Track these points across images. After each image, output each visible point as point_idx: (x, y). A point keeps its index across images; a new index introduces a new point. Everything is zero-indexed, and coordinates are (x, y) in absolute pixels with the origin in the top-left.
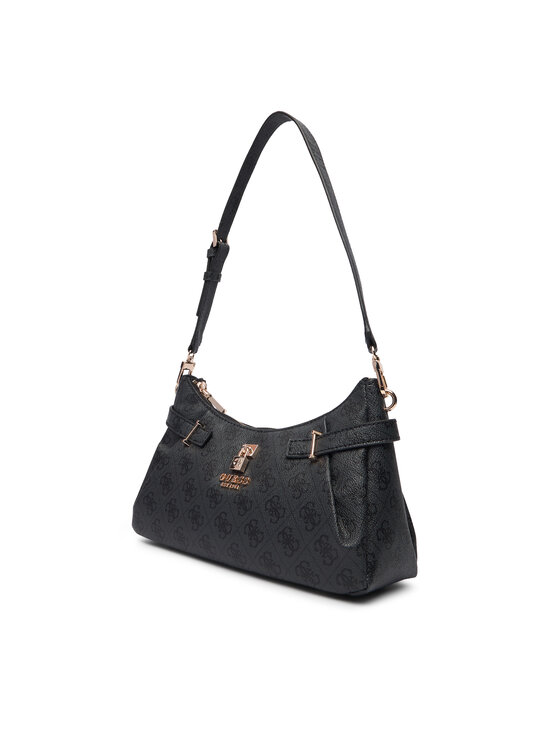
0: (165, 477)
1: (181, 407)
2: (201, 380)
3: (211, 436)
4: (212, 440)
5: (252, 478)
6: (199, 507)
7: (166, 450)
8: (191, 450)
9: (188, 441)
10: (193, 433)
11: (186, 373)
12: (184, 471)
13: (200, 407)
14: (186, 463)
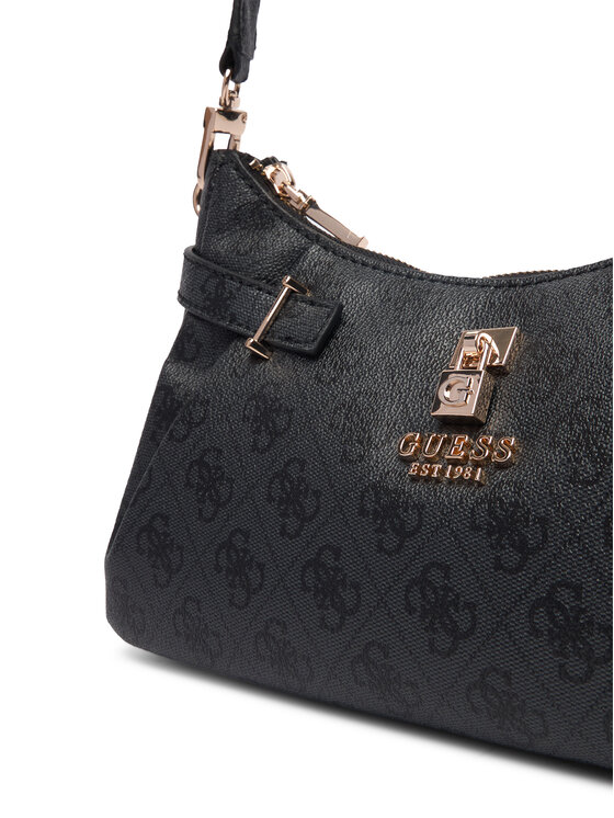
0: (201, 463)
1: (223, 245)
2: (271, 161)
3: (338, 321)
4: (343, 332)
5: (525, 439)
6: (337, 552)
7: (190, 380)
8: (276, 370)
9: (264, 344)
10: (276, 318)
11: (221, 143)
12: (264, 440)
13: (282, 239)
14: (267, 415)
